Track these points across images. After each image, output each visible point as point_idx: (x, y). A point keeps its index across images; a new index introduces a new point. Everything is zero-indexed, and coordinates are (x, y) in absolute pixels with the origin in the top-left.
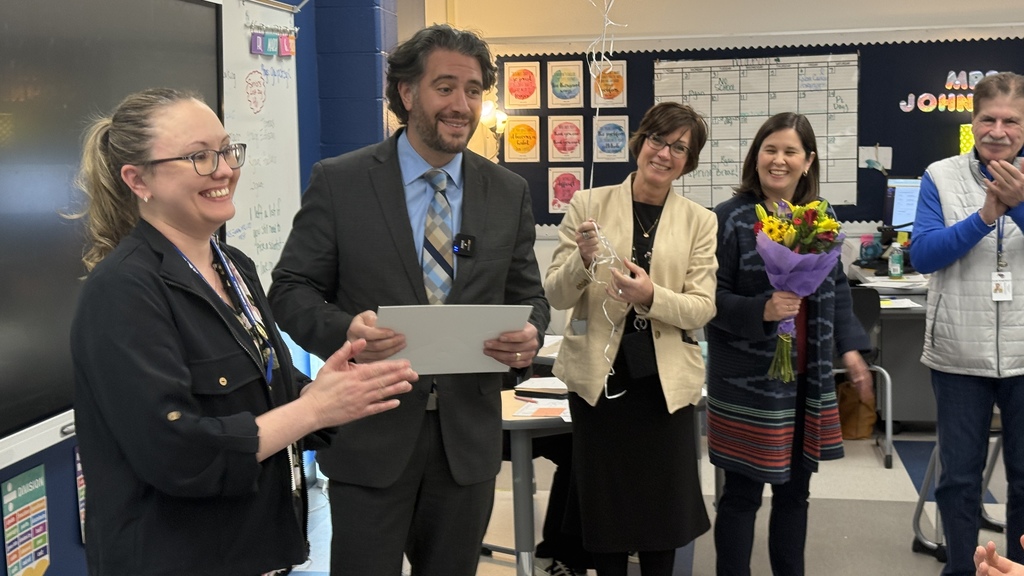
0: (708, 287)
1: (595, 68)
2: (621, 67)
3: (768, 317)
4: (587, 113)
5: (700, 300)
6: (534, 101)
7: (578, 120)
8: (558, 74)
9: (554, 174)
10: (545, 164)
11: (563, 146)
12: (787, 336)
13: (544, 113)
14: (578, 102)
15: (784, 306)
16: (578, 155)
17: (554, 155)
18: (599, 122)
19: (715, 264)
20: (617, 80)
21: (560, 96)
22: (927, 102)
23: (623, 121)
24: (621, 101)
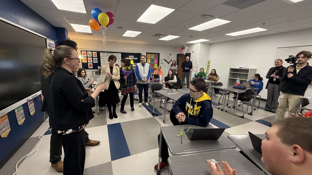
0: (119, 76)
1: (93, 53)
2: (96, 53)
3: (124, 78)
4: (93, 57)
5: (118, 77)
6: (86, 56)
7: (91, 58)
8: (89, 53)
9: (89, 64)
10: (88, 63)
11: (90, 61)
12: (126, 81)
13: (87, 57)
14: (91, 56)
15: (126, 77)
16: (92, 62)
17: (89, 62)
18: (94, 58)
19: (120, 73)
20: (96, 54)
21: (89, 55)
22: (127, 58)
23: (97, 58)
24: (96, 56)
